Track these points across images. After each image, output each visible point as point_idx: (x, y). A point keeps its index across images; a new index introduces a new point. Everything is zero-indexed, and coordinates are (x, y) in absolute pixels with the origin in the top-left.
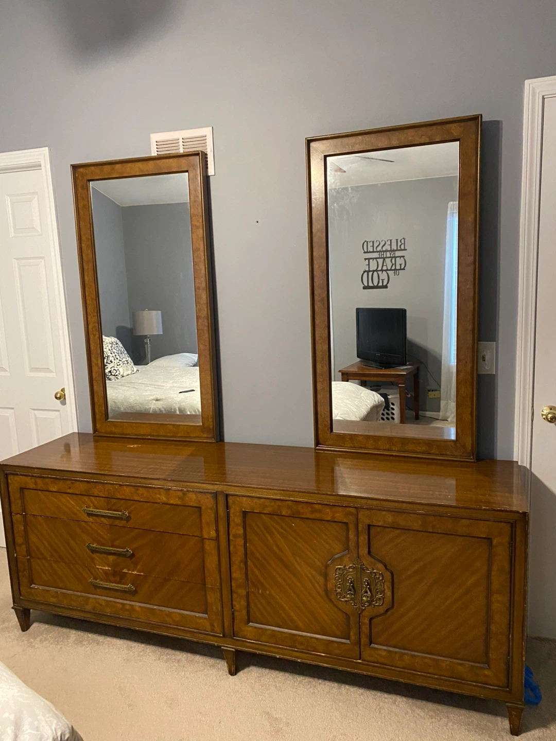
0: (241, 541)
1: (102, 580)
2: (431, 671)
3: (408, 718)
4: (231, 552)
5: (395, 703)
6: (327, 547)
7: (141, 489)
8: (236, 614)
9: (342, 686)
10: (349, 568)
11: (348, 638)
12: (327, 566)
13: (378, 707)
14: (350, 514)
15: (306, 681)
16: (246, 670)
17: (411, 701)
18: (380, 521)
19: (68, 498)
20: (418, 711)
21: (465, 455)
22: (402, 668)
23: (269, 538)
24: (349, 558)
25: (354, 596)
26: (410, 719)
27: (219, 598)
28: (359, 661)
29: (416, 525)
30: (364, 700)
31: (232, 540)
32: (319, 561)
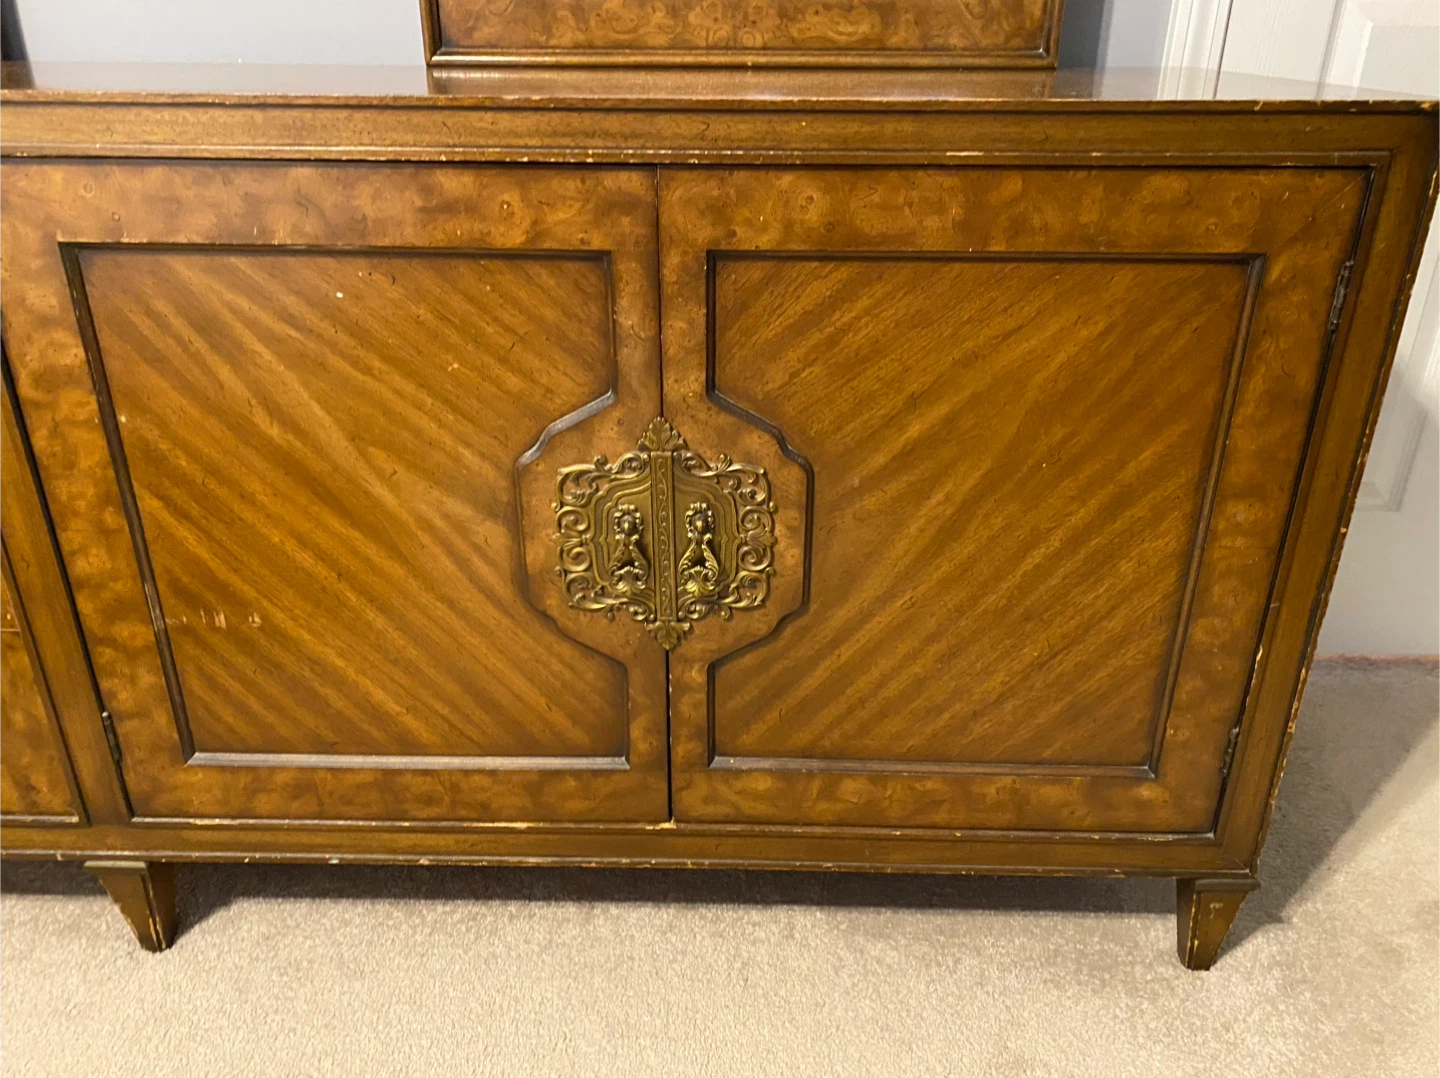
0: (79, 403)
2: (940, 817)
3: (849, 983)
4: (43, 460)
5: (792, 936)
6: (513, 382)
8: (124, 728)
9: (598, 911)
10: (622, 469)
11: (621, 748)
12: (518, 477)
13: (738, 965)
14: (625, 204)
15: (457, 917)
16: (216, 920)
17: (843, 917)
18: (764, 228)
20: (875, 949)
21: (1016, 42)
22: (831, 825)
23: (225, 373)
24: (620, 423)
25: (646, 582)
26: (854, 985)
27: (30, 675)
28: (666, 826)
30: (680, 945)
31: (37, 405)
32: (483, 456)
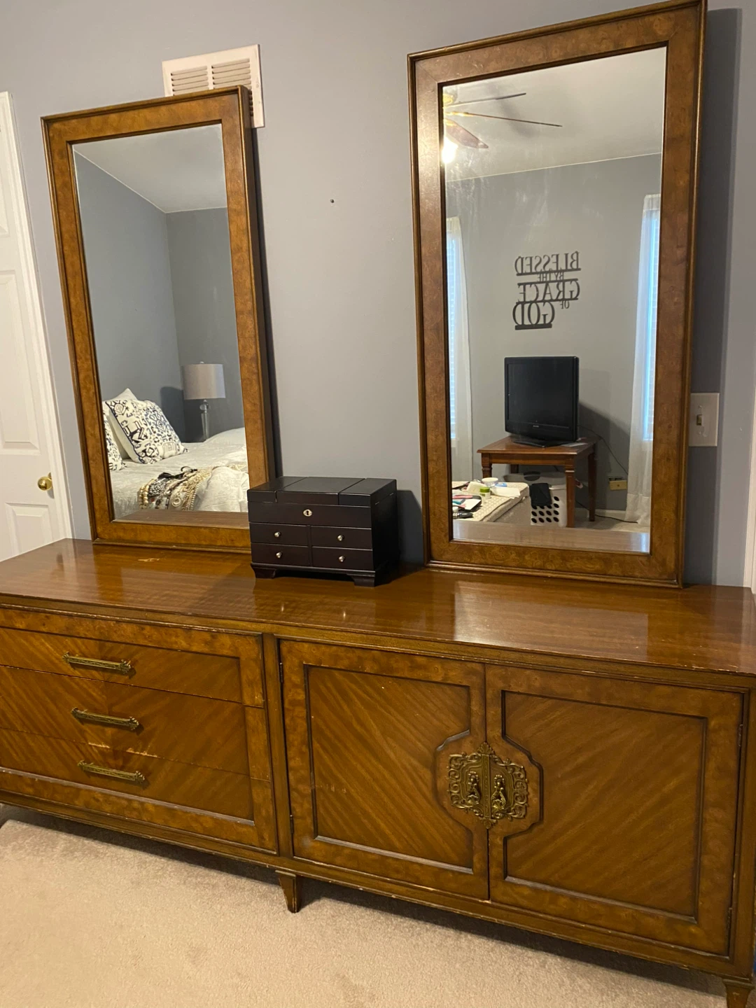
0: (301, 712)
1: (96, 764)
2: (601, 922)
3: (564, 993)
4: (287, 728)
5: (544, 967)
6: (435, 722)
7: (148, 628)
8: (297, 822)
9: (462, 936)
10: (471, 758)
11: (470, 866)
12: (436, 755)
13: (517, 973)
14: (474, 672)
15: (405, 925)
16: (314, 905)
17: (569, 964)
18: (521, 685)
19: (43, 640)
20: (580, 981)
21: (665, 577)
22: (555, 916)
23: (345, 707)
24: (471, 742)
25: (479, 802)
26: (566, 994)
27: (270, 797)
28: (487, 902)
29: (580, 694)
30: (494, 959)
31: (289, 710)
32: (423, 745)
